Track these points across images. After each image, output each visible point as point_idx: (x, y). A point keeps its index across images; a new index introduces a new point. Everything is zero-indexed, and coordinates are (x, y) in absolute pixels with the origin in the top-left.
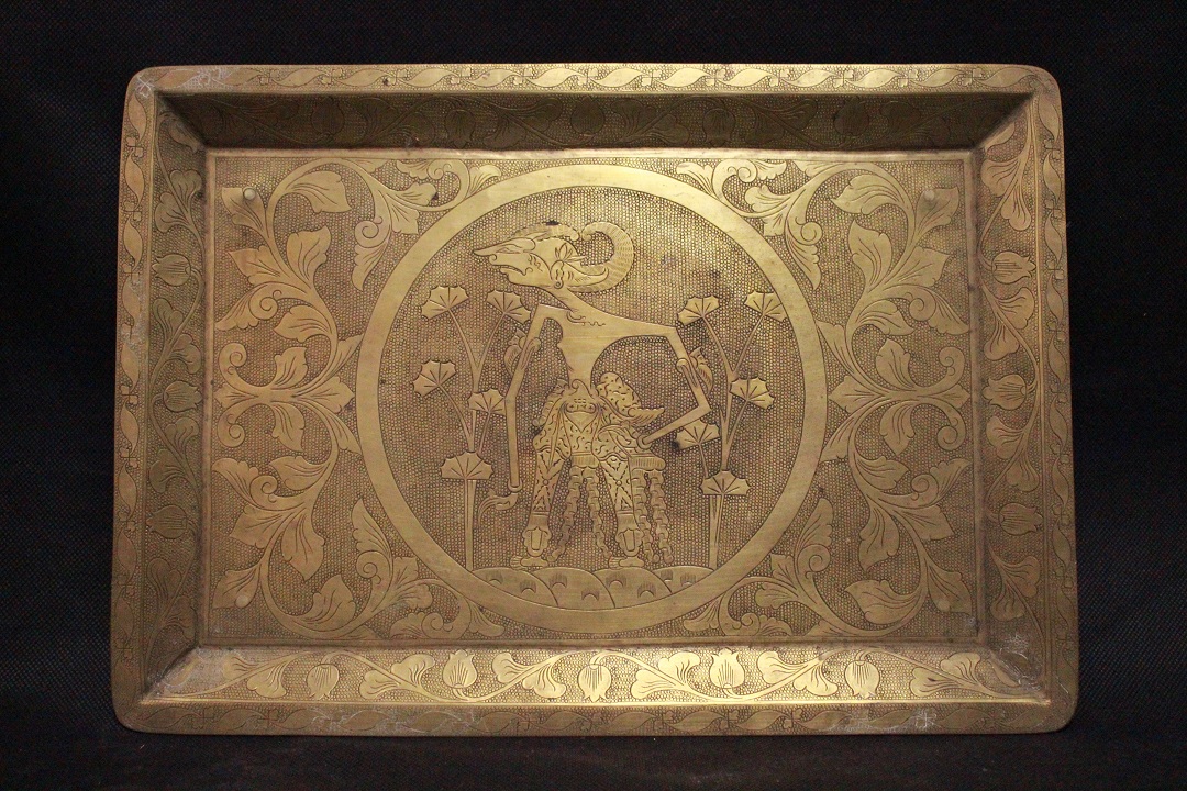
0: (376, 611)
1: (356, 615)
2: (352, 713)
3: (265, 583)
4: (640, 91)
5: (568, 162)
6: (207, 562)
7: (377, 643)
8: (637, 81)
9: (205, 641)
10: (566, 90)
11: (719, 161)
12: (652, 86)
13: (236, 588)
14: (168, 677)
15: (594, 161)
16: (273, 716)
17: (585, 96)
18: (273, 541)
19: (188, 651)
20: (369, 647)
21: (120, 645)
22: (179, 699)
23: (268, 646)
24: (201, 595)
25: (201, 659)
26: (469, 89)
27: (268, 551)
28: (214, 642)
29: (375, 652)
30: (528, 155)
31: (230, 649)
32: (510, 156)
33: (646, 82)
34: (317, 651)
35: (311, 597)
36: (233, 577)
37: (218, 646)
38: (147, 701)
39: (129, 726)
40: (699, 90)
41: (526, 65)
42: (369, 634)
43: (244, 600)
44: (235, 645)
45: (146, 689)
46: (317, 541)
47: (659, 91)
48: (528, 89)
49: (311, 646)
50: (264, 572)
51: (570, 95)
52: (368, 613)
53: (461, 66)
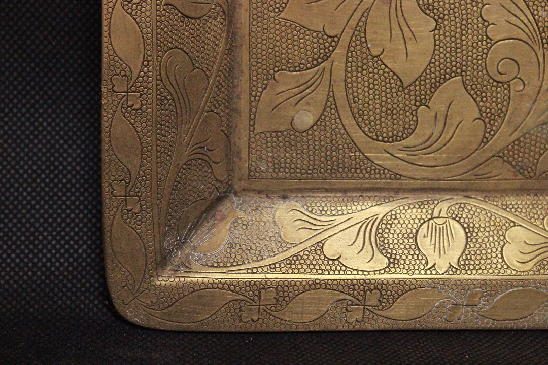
0: (516, 135)
1: (485, 141)
2: (496, 294)
3: (340, 91)
6: (245, 57)
7: (517, 184)
9: (244, 184)
13: (293, 100)
14: (195, 241)
16: (372, 300)
18: (353, 23)
19: (220, 199)
20: (504, 192)
21: (119, 191)
22: (217, 276)
23: (345, 191)
24: (237, 111)
25: (241, 214)
27: (345, 39)
28: (257, 185)
29: (511, 200)
31: (285, 197)
34: (424, 197)
35: (414, 114)
36: (287, 82)
37: (266, 193)
38: (164, 281)
39: (137, 320)
42: (503, 171)
43: (305, 118)
44: (292, 191)
45: (162, 261)
46: (424, 25)
49: (413, 190)
50: (339, 74)
52: (503, 137)
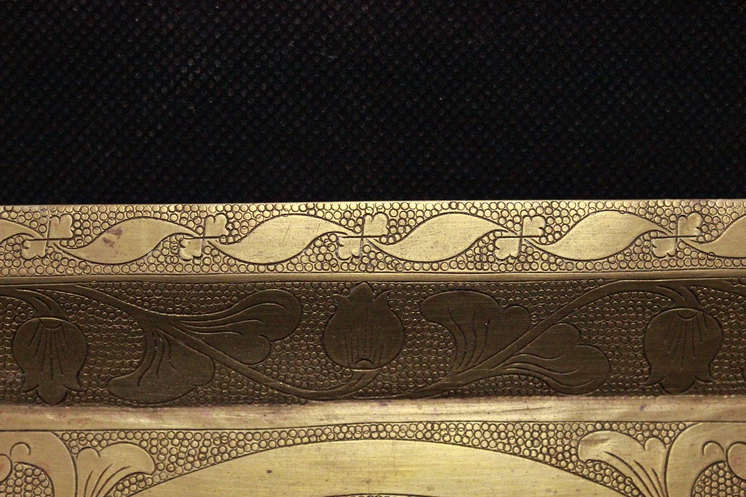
4: (491, 271)
5: (315, 435)
8: (484, 246)
10: (310, 270)
11: (680, 426)
12: (522, 258)
15: (376, 431)
17: (355, 283)
26: (71, 271)
30: (220, 417)
32: (175, 420)
33: (509, 248)
40: (638, 268)
41: (213, 208)
47: (539, 271)
48: (216, 269)
51: (320, 281)
53: (48, 209)
